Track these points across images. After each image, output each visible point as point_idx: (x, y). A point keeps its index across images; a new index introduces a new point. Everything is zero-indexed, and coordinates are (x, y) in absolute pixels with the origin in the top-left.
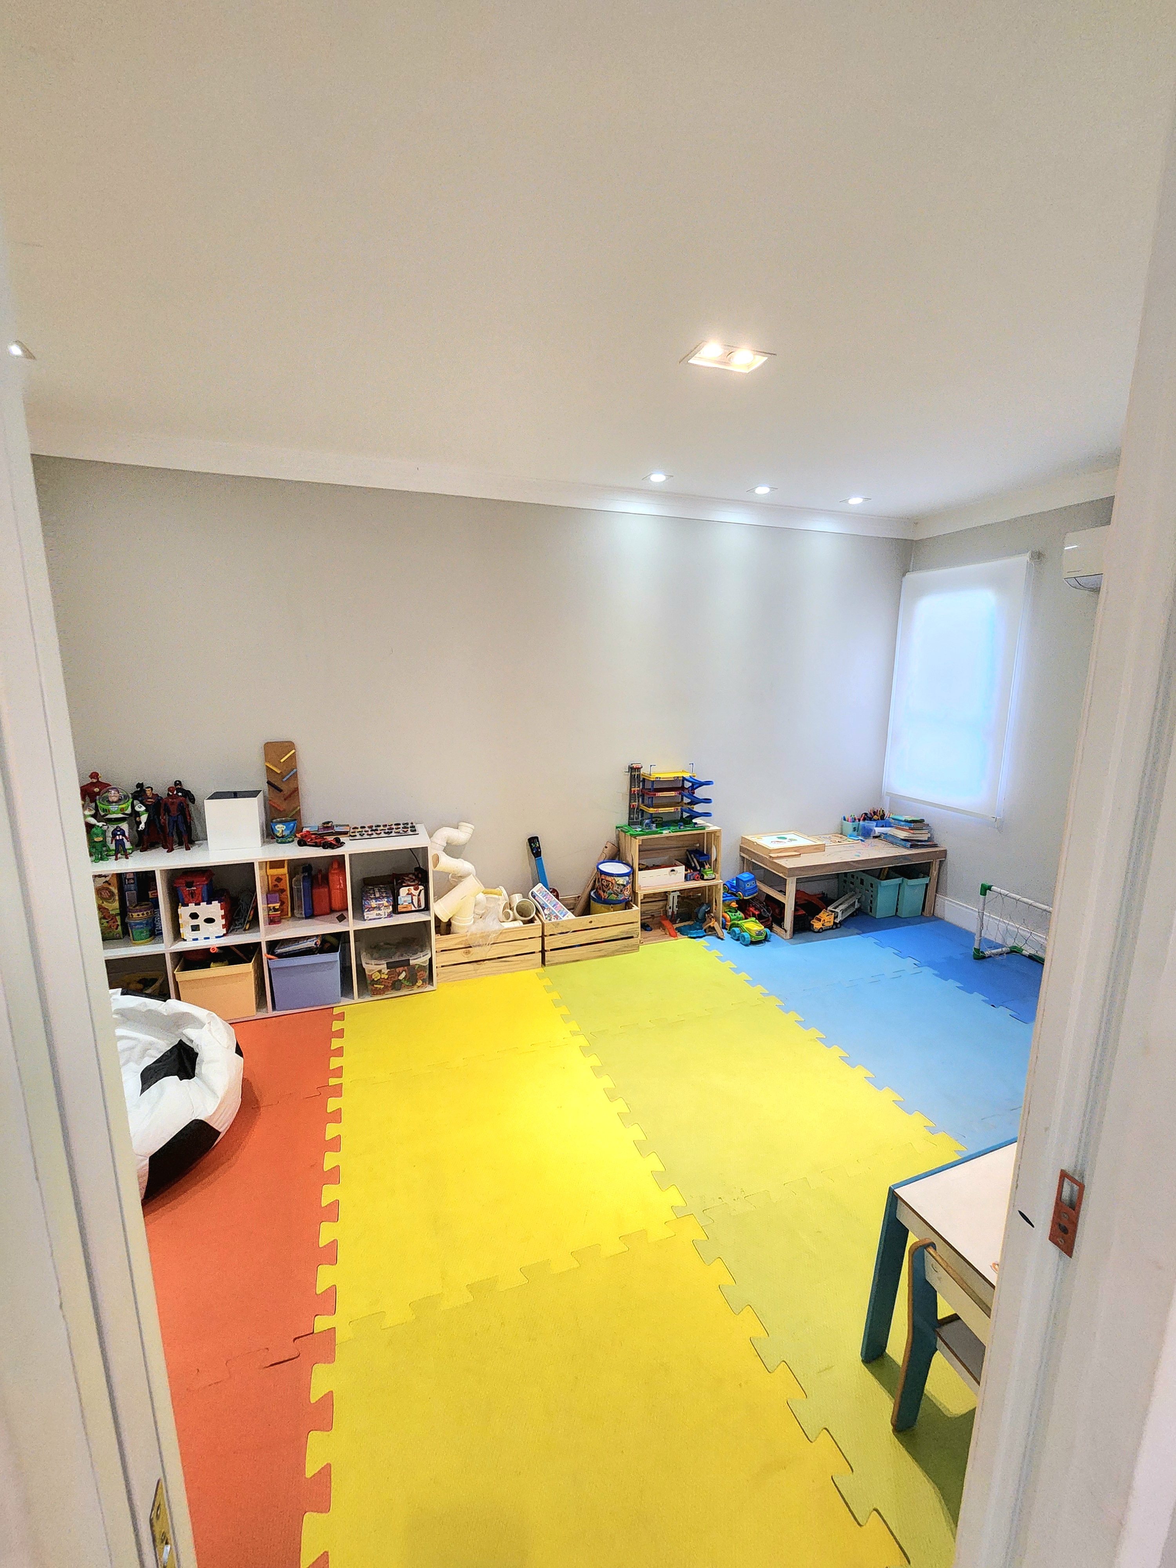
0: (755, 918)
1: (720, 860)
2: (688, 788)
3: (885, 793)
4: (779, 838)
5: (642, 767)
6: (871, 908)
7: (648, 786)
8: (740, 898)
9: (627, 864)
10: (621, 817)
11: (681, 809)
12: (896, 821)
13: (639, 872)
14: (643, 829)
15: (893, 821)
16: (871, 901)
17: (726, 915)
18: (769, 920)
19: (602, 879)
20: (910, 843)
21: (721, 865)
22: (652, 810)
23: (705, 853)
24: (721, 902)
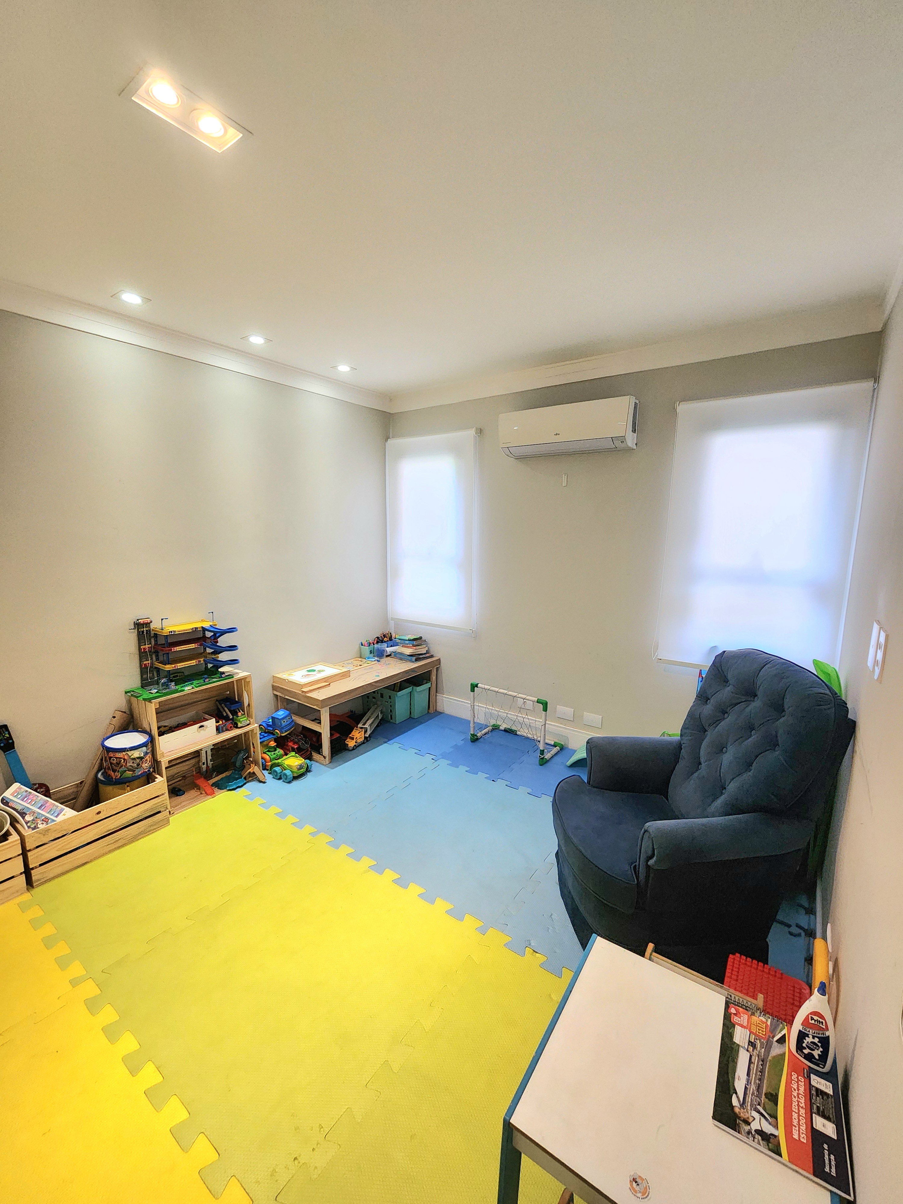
0: (294, 753)
1: (253, 705)
2: (210, 637)
3: (390, 619)
4: (308, 671)
5: (151, 622)
6: (391, 716)
7: (161, 641)
8: (278, 736)
9: (144, 732)
10: (133, 680)
11: (204, 660)
12: (402, 641)
13: (160, 737)
14: (159, 690)
15: (400, 641)
16: (391, 711)
17: (265, 756)
18: (308, 750)
19: (110, 758)
20: (415, 658)
21: (254, 710)
22: (168, 667)
23: (237, 700)
24: (259, 743)
